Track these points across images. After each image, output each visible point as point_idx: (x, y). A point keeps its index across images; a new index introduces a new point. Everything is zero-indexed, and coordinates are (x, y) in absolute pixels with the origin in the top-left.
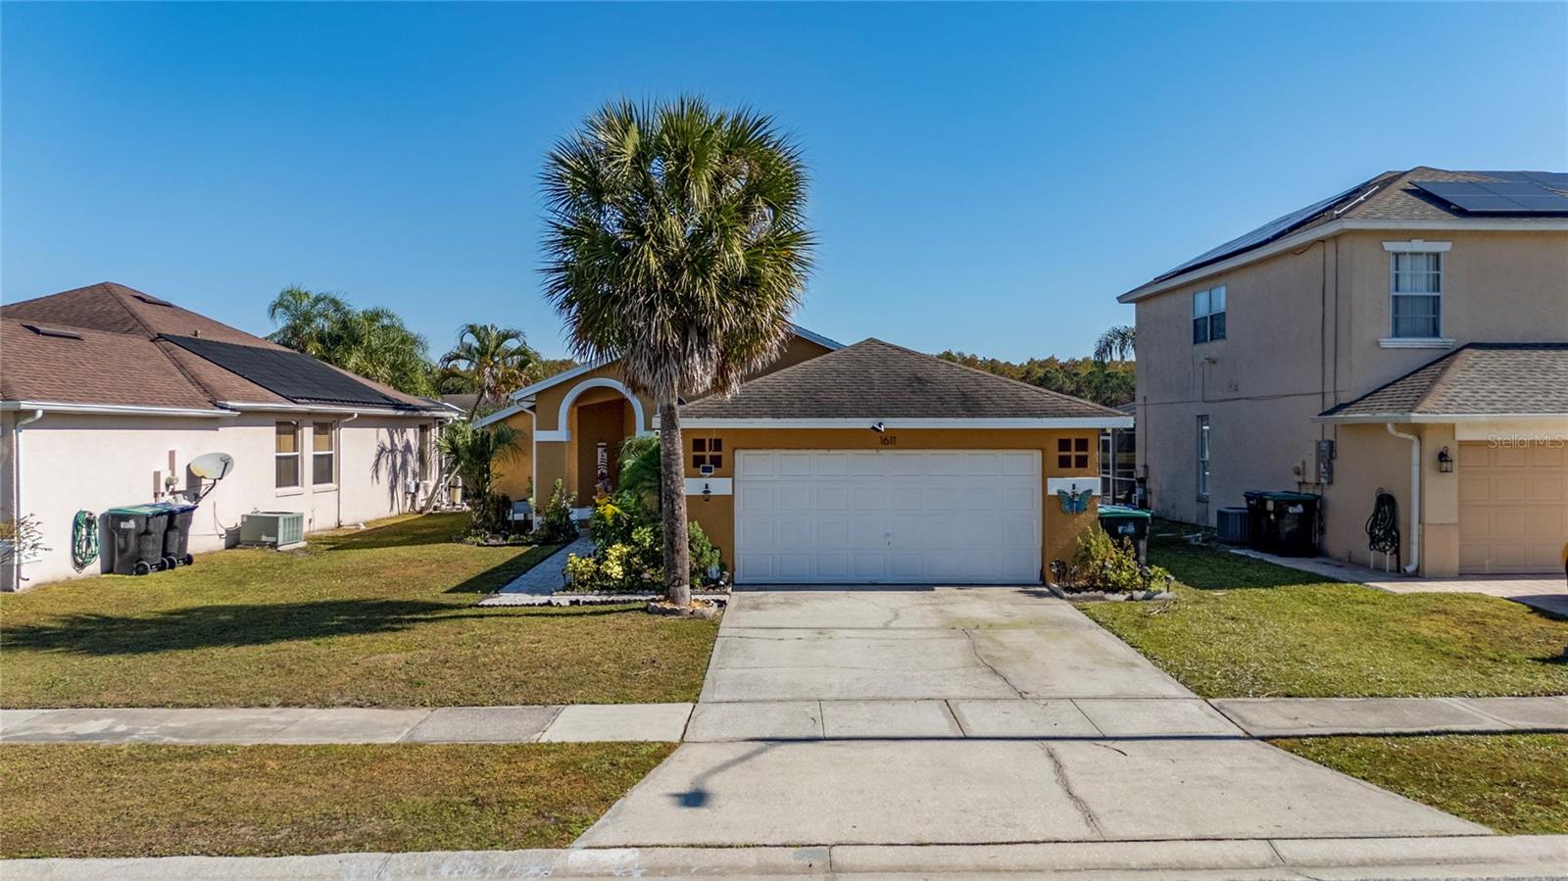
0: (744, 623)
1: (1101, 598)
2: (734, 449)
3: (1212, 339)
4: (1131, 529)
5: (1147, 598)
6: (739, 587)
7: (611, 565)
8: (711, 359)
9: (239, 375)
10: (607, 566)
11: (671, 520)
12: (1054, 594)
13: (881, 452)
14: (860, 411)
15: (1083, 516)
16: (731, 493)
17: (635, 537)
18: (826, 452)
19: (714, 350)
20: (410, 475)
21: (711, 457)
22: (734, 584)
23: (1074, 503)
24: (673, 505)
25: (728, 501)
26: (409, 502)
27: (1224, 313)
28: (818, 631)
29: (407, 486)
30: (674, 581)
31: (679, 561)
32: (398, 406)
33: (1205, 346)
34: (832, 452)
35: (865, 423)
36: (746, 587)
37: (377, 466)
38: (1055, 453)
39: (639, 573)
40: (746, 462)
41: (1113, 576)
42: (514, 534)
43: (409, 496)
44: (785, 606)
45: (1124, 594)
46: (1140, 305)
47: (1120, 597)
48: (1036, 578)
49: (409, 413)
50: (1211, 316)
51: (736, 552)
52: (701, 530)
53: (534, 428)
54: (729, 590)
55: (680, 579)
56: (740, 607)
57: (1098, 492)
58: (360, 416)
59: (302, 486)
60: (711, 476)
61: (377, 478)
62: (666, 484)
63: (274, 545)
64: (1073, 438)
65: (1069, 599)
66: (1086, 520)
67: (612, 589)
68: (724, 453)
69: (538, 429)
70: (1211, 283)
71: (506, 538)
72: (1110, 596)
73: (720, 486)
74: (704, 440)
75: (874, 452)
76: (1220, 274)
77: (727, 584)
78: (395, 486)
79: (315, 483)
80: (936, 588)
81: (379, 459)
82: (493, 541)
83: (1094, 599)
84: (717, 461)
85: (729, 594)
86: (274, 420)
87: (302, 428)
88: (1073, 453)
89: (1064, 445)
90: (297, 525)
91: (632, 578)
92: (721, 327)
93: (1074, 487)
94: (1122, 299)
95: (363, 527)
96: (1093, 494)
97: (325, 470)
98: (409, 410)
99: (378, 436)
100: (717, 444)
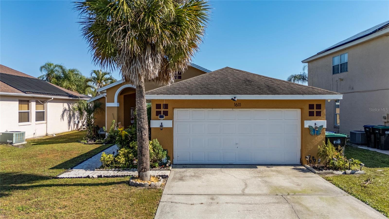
0: (175, 191)
1: (332, 173)
2: (173, 108)
3: (341, 72)
4: (339, 142)
5: (352, 173)
6: (176, 166)
7: (120, 157)
8: (158, 62)
9: (6, 84)
10: (119, 158)
11: (141, 141)
12: (308, 170)
13: (234, 109)
14: (226, 92)
15: (319, 136)
16: (172, 127)
17: (131, 145)
18: (211, 109)
19: (159, 57)
20: (76, 118)
21: (163, 111)
22: (173, 164)
23: (315, 131)
24: (141, 133)
25: (171, 130)
26: (76, 127)
27: (347, 63)
28: (210, 197)
29: (75, 122)
30: (142, 169)
31: (144, 160)
32: (70, 96)
33: (338, 75)
34: (214, 109)
35: (229, 97)
36: (178, 166)
37: (63, 115)
38: (307, 110)
39: (132, 161)
40: (178, 113)
41: (336, 163)
42: (98, 139)
43: (76, 125)
44: (194, 178)
45: (341, 171)
46: (310, 64)
47: (340, 173)
48: (298, 162)
49: (74, 98)
50: (341, 65)
51: (174, 150)
52: (159, 143)
53: (106, 102)
54: (171, 168)
55: (145, 168)
56: (174, 179)
57: (325, 127)
58: (54, 99)
59: (31, 122)
60: (163, 120)
61: (63, 119)
62: (139, 124)
63: (11, 143)
64: (315, 104)
65: (318, 174)
66: (320, 138)
67: (120, 168)
68: (169, 110)
69: (107, 102)
70: (340, 53)
71: (95, 141)
72: (335, 172)
73: (167, 124)
74: (161, 104)
75: (231, 109)
76: (345, 49)
77: (170, 166)
78: (70, 122)
79: (36, 121)
80: (258, 167)
81: (64, 113)
82: (90, 142)
83: (329, 173)
84: (166, 113)
85: (170, 170)
86: (18, 99)
87: (31, 102)
88: (315, 110)
89: (311, 107)
90: (22, 136)
91: (129, 163)
92: (162, 44)
93: (315, 124)
94: (303, 62)
95: (55, 136)
96: (323, 127)
97: (41, 117)
98: (75, 97)
99: (63, 106)
100: (166, 106)
